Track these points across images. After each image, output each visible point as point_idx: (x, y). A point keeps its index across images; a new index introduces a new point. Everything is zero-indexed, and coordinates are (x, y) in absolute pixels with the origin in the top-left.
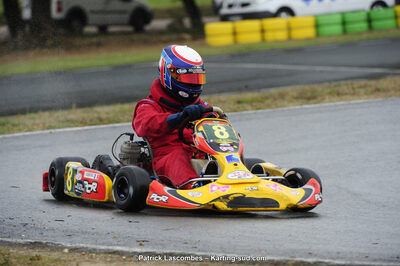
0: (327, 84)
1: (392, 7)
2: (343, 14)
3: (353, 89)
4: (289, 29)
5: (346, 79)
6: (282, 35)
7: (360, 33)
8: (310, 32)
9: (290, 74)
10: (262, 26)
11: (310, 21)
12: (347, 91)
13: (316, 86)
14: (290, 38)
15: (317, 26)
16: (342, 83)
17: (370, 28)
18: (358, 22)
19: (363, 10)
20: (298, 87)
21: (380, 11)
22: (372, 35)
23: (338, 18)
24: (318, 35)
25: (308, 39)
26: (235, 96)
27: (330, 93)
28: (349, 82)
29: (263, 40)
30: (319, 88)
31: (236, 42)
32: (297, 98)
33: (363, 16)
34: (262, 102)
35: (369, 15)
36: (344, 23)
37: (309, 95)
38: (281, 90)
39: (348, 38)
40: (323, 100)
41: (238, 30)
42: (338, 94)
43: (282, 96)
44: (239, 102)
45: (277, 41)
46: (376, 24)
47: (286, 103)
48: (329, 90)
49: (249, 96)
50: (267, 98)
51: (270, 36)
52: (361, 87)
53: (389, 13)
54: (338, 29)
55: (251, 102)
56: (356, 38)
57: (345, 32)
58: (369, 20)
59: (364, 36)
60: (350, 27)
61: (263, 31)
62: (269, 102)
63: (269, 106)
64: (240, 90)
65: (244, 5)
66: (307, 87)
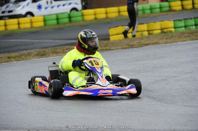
0: (50, 48)
1: (81, 11)
2: (57, 15)
3: (63, 50)
4: (31, 22)
5: (60, 46)
6: (28, 26)
7: (66, 24)
8: (41, 24)
9: (33, 44)
10: (18, 21)
11: (42, 18)
12: (60, 51)
13: (45, 49)
14: (32, 27)
15: (45, 21)
16: (58, 47)
17: (70, 21)
18: (64, 18)
19: (67, 13)
20: (37, 50)
21: (74, 13)
22: (71, 25)
23: (55, 17)
24: (45, 25)
25: (40, 27)
26: (7, 55)
27: (52, 52)
28: (61, 47)
29: (19, 28)
30: (47, 50)
31: (6, 29)
32: (36, 55)
33: (66, 15)
34: (20, 57)
35: (69, 15)
36: (57, 19)
37: (42, 53)
38: (29, 51)
39: (59, 26)
40: (49, 56)
41: (7, 24)
42: (56, 53)
43: (29, 54)
44: (9, 58)
45: (25, 28)
46: (73, 19)
47: (31, 58)
48: (52, 51)
49: (13, 55)
50: (22, 55)
51: (22, 26)
52: (66, 49)
53: (79, 13)
54: (55, 22)
55: (14, 58)
56: (63, 26)
57: (58, 23)
58: (70, 17)
59: (68, 25)
60: (60, 21)
61: (19, 24)
62: (23, 57)
63: (23, 59)
64: (9, 52)
65: (10, 12)
66: (41, 50)
